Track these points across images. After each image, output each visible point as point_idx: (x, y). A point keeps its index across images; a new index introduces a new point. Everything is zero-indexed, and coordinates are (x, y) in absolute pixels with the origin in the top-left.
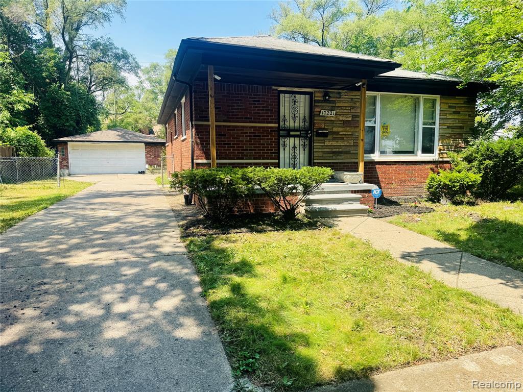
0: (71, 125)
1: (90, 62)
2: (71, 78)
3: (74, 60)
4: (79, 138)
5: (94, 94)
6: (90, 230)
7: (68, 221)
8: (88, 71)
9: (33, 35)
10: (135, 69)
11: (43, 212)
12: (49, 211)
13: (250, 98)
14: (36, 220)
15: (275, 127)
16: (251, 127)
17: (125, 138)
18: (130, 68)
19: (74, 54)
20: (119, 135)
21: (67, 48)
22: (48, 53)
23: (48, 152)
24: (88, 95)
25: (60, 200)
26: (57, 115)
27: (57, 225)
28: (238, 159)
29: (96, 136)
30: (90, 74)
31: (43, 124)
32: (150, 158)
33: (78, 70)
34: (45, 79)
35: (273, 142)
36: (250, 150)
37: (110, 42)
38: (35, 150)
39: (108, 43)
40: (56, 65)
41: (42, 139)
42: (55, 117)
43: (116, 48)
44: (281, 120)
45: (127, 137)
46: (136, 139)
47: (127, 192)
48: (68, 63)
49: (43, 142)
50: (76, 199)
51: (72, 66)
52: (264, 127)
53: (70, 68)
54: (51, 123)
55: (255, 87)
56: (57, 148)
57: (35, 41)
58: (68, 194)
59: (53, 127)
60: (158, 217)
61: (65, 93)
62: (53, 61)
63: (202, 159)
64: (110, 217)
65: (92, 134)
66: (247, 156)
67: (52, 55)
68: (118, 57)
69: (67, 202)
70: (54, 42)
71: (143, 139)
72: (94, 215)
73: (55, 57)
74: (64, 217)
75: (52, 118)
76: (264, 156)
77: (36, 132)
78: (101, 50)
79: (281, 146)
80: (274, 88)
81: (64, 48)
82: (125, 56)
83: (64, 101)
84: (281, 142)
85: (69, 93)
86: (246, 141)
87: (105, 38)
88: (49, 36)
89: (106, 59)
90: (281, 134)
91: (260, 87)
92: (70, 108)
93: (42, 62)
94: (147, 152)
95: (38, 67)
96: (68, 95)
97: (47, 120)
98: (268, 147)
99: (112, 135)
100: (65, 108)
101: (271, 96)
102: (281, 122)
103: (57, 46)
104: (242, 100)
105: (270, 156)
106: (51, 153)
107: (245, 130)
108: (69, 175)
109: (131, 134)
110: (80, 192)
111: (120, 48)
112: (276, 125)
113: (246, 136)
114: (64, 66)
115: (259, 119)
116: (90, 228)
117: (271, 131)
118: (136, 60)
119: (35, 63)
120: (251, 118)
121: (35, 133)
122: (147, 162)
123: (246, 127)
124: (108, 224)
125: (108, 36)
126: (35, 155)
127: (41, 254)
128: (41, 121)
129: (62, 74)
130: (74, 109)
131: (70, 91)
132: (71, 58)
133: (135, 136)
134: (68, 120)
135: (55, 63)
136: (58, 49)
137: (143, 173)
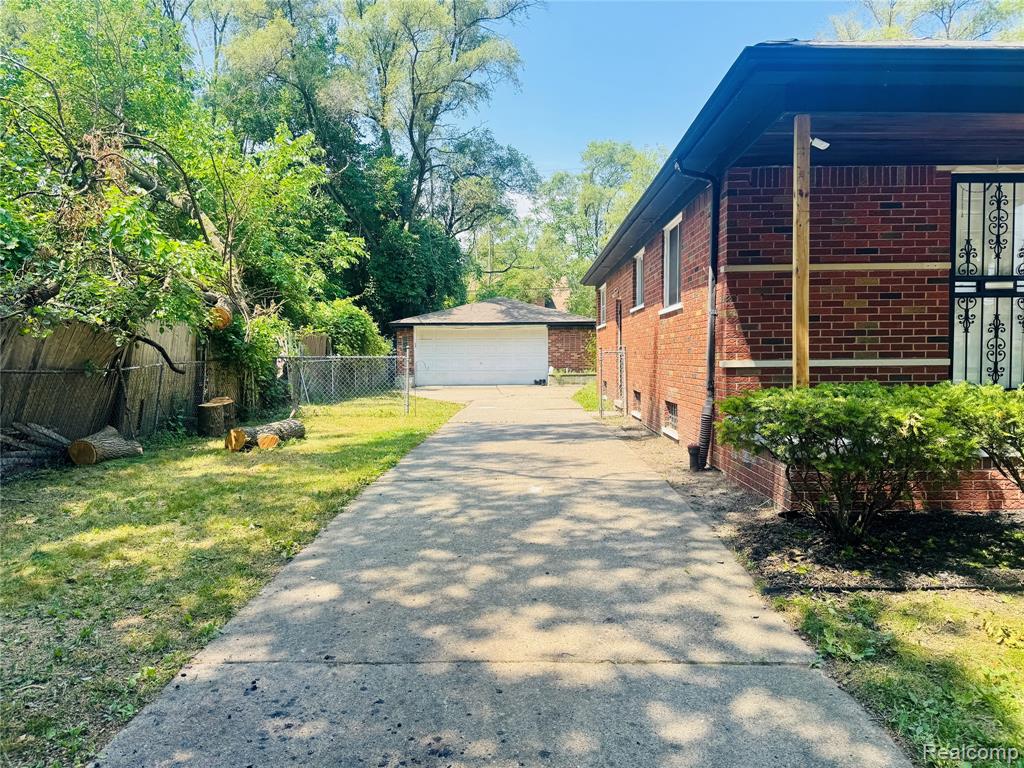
0: (418, 295)
1: (452, 177)
2: (421, 210)
3: (427, 175)
4: (433, 318)
5: (457, 237)
6: (505, 536)
7: (446, 503)
8: (447, 195)
9: (361, 138)
10: (530, 185)
11: (391, 474)
12: (403, 473)
13: (873, 198)
14: (382, 499)
15: (944, 272)
16: (875, 273)
17: (513, 317)
18: (521, 182)
19: (427, 165)
20: (502, 312)
21: (417, 155)
22: (385, 167)
23: (383, 345)
24: (448, 238)
25: (414, 445)
26: (397, 277)
27: (430, 516)
28: (836, 356)
29: (460, 314)
30: (452, 199)
31: (372, 296)
32: (557, 354)
33: (432, 194)
34: (379, 213)
35: (937, 310)
36: (871, 333)
37: (488, 136)
38: (361, 343)
39: (484, 140)
40: (397, 186)
41: (374, 321)
42: (394, 282)
43: (498, 147)
44: (958, 251)
45: (516, 314)
46: (532, 318)
47: (536, 427)
48: (416, 182)
49: (375, 327)
50: (444, 441)
51: (423, 186)
52: (911, 272)
53: (419, 192)
54: (386, 292)
55: (886, 170)
56: (395, 337)
57: (364, 147)
58: (425, 429)
59: (389, 299)
60: (649, 503)
61: (410, 237)
62: (392, 180)
63: (742, 357)
64: (534, 496)
65: (455, 310)
66: (863, 347)
67: (392, 168)
68: (500, 164)
69: (430, 448)
70: (393, 146)
71: (545, 318)
72: (498, 488)
73: (395, 171)
74: (438, 493)
75: (388, 283)
76: (910, 347)
77: (365, 308)
78: (473, 153)
79: (956, 321)
80: (940, 168)
81: (410, 155)
82: (513, 161)
83: (408, 253)
84: (959, 311)
85: (417, 237)
86: (860, 310)
87: (480, 130)
88: (386, 138)
89: (480, 171)
90: (957, 290)
91: (902, 169)
92: (419, 263)
93: (374, 183)
94: (552, 343)
95: (367, 194)
96: (415, 240)
97: (380, 288)
98: (923, 325)
99: (489, 312)
100: (409, 265)
101: (931, 190)
102: (957, 257)
103: (398, 153)
104: (851, 206)
105: (926, 347)
106: (386, 345)
107: (858, 282)
108: (415, 386)
109: (522, 308)
110: (446, 425)
111: (505, 146)
112: (947, 266)
113: (860, 297)
114: (410, 187)
115: (899, 250)
116: (503, 530)
117: (930, 281)
118: (534, 167)
119: (364, 187)
120: (876, 251)
121: (363, 311)
122: (551, 362)
123: (862, 274)
124: (539, 519)
125: (485, 126)
126: (363, 351)
127: (412, 613)
128: (370, 289)
129: (407, 203)
130: (423, 266)
131: (418, 233)
132: (422, 172)
133: (531, 312)
134: (413, 286)
135: (396, 184)
136: (401, 158)
137: (542, 382)
